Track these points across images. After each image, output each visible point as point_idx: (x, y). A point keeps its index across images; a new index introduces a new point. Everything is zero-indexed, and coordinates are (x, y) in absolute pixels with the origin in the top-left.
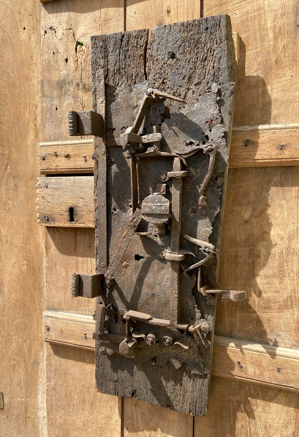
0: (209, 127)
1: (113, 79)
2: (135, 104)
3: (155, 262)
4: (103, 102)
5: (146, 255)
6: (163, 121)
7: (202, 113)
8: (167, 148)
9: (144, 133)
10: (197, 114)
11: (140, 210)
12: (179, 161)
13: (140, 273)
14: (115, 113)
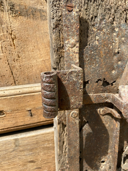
1: (86, 8)
2: (116, 51)
4: (75, 46)
14: (89, 61)
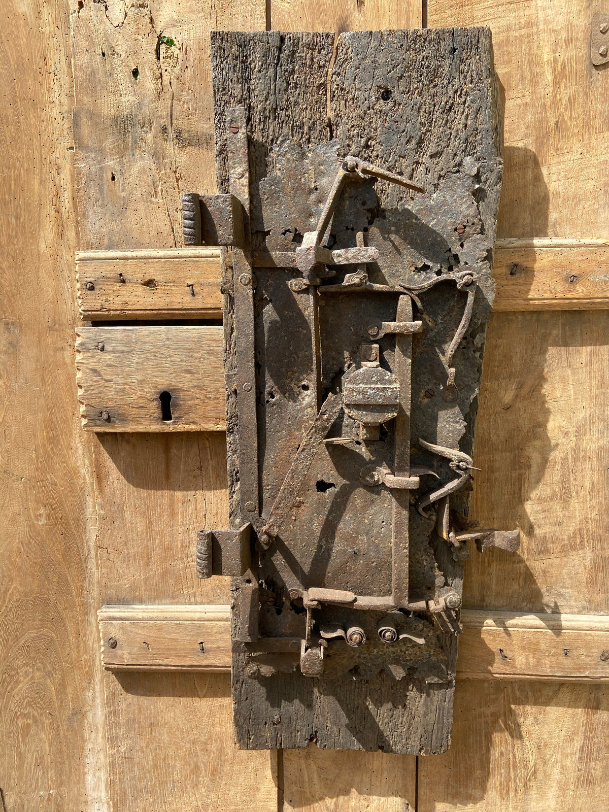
0: (460, 239)
1: (262, 127)
2: (313, 185)
3: (358, 492)
4: (243, 176)
5: (340, 481)
6: (371, 223)
7: (446, 213)
8: (378, 276)
9: (332, 244)
10: (436, 214)
11: (336, 398)
12: (410, 302)
13: (328, 516)
14: (269, 200)
